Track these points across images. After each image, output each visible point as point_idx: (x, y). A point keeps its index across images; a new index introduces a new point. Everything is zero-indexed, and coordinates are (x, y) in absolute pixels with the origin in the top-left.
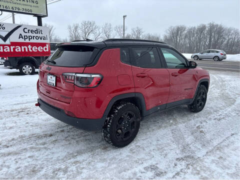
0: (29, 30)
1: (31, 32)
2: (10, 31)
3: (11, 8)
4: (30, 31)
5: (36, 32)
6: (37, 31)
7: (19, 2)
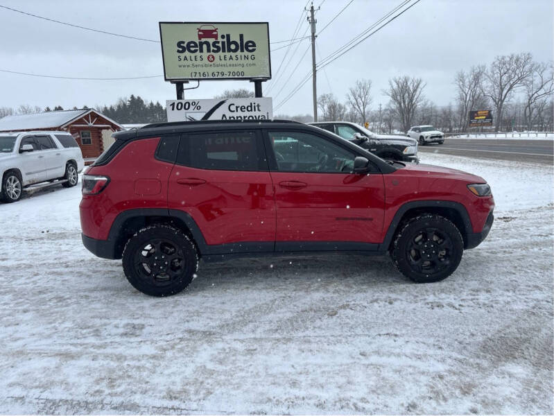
0: (237, 107)
1: (241, 109)
2: (207, 112)
3: (210, 74)
4: (239, 109)
5: (249, 109)
6: (251, 106)
7: (223, 62)
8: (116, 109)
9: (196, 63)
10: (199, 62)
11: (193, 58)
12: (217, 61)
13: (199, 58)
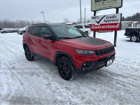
2: (100, 19)
3: (103, 8)
4: (109, 18)
6: (113, 17)
7: (107, 3)
8: (131, 17)
9: (99, 5)
10: (100, 5)
11: (98, 4)
12: (105, 3)
13: (100, 4)
